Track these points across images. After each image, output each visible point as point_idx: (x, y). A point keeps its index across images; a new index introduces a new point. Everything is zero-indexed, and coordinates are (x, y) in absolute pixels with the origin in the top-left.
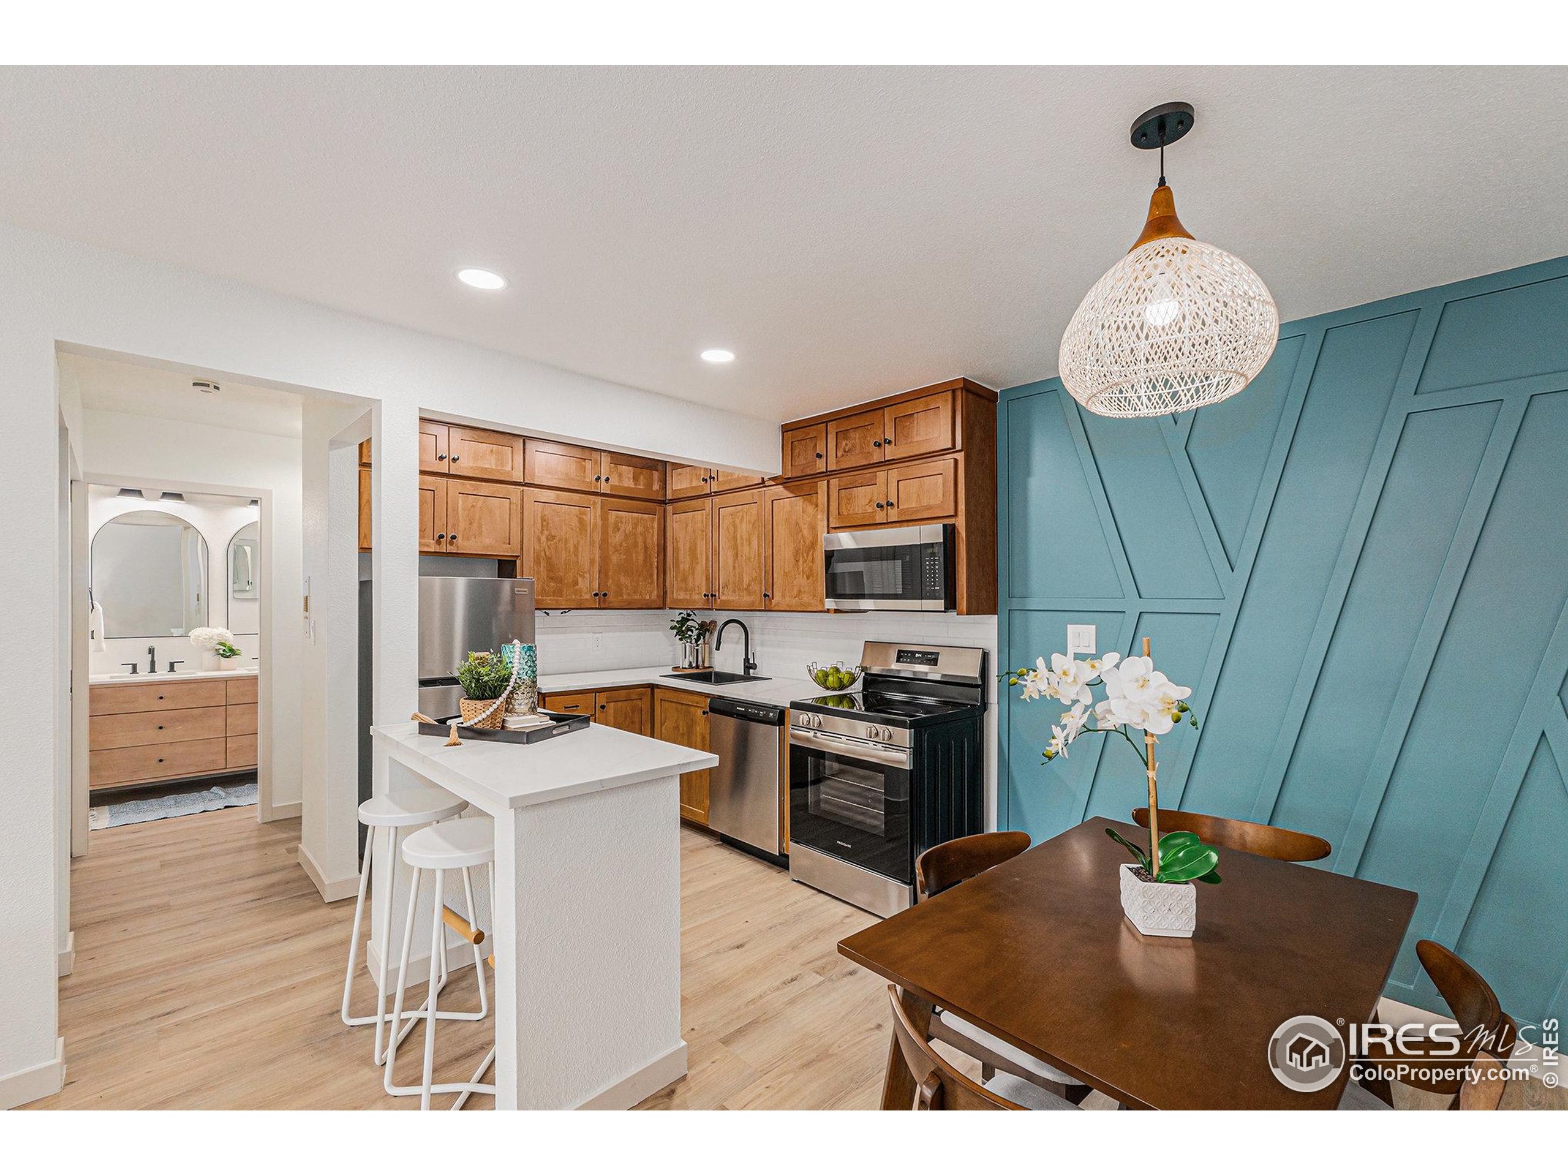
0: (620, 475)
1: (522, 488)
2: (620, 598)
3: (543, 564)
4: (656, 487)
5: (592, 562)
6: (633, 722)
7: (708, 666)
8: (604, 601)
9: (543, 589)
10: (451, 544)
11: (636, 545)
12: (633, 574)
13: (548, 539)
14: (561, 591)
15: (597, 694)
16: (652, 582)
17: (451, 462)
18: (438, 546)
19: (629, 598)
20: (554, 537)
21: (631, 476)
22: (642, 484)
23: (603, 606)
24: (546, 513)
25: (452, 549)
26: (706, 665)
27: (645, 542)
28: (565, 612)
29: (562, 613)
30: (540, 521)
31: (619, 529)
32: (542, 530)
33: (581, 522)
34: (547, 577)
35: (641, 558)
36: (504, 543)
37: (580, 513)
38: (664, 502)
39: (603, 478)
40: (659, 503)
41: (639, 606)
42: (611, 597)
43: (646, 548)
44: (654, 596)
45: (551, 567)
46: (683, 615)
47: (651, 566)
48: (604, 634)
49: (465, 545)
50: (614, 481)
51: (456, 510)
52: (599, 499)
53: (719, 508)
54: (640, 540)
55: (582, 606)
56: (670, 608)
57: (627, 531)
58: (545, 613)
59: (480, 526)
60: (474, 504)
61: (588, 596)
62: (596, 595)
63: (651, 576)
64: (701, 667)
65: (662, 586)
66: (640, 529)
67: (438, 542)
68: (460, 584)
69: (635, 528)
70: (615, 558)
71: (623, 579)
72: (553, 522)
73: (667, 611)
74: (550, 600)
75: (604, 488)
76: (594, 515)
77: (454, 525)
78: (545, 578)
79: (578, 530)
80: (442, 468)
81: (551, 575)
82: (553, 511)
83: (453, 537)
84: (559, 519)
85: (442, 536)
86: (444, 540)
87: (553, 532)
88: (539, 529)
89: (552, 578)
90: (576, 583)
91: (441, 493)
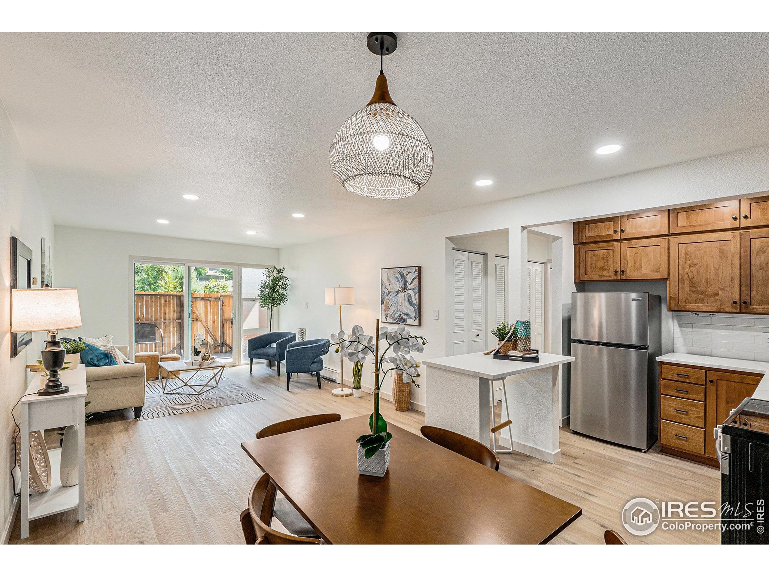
1: (668, 237)
3: (687, 283)
8: (746, 308)
9: (687, 298)
10: (623, 275)
13: (690, 267)
14: (704, 300)
15: (708, 371)
17: (621, 233)
18: (615, 277)
20: (695, 265)
23: (743, 311)
24: (689, 249)
25: (624, 278)
28: (712, 315)
29: (710, 315)
30: (684, 256)
32: (686, 261)
33: (722, 252)
34: (690, 290)
36: (657, 272)
37: (721, 246)
39: (742, 216)
42: (755, 304)
45: (693, 284)
49: (630, 275)
50: (758, 215)
51: (626, 257)
52: (737, 233)
55: (725, 311)
58: (696, 314)
59: (641, 264)
60: (637, 252)
61: (728, 304)
62: (736, 303)
67: (616, 275)
68: (633, 295)
70: (760, 274)
72: (696, 255)
75: (744, 223)
76: (735, 245)
77: (624, 265)
79: (718, 257)
80: (617, 237)
81: (694, 289)
82: (695, 248)
83: (623, 271)
84: (700, 252)
85: (616, 272)
86: (618, 273)
87: (695, 261)
88: (682, 261)
89: (694, 291)
90: (717, 294)
91: (617, 249)
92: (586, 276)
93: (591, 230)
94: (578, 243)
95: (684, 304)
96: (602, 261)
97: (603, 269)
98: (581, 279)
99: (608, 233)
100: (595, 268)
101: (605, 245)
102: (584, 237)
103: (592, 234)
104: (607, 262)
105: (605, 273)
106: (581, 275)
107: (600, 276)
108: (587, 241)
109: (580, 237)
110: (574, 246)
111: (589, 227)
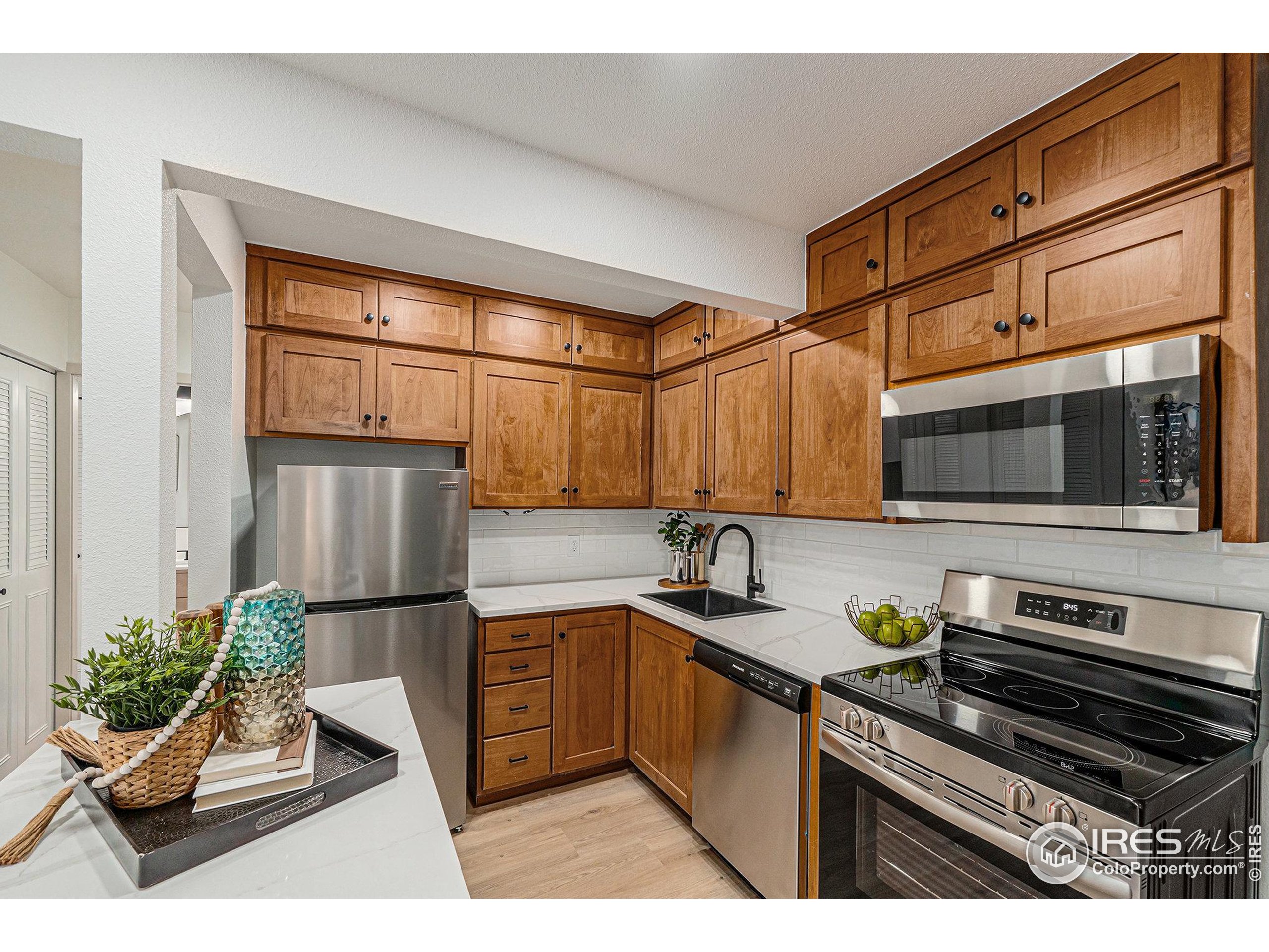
0: (597, 344)
1: (472, 359)
2: (595, 495)
3: (499, 452)
4: (641, 358)
5: (560, 451)
6: (603, 654)
7: (702, 579)
8: (575, 499)
9: (499, 483)
10: (382, 427)
11: (615, 430)
12: (611, 465)
13: (504, 422)
14: (522, 486)
15: (555, 617)
16: (636, 476)
17: (381, 324)
18: (365, 430)
19: (607, 495)
20: (512, 420)
21: (610, 344)
22: (623, 355)
23: (572, 503)
24: (503, 389)
25: (383, 433)
26: (701, 578)
27: (627, 426)
28: (529, 511)
29: (525, 512)
30: (496, 400)
31: (594, 411)
32: (498, 411)
33: (547, 401)
34: (504, 468)
35: (623, 444)
36: (450, 426)
37: (546, 391)
38: (651, 377)
39: (575, 347)
40: (645, 379)
41: (619, 505)
42: (584, 495)
43: (628, 434)
44: (638, 493)
45: (508, 457)
46: (672, 516)
47: (635, 455)
48: (582, 537)
49: (398, 428)
50: (588, 350)
51: (388, 384)
52: (568, 373)
53: (716, 376)
54: (621, 423)
55: (548, 504)
56: (658, 508)
57: (605, 413)
58: (504, 511)
59: (419, 407)
60: (412, 378)
61: (554, 493)
62: (564, 490)
63: (635, 467)
64: (694, 581)
65: (647, 480)
66: (622, 410)
67: (366, 425)
68: (397, 475)
69: (616, 409)
70: (589, 446)
71: (598, 472)
72: (512, 402)
73: (654, 511)
74: (507, 496)
75: (577, 359)
76: (562, 393)
77: (385, 404)
78: (502, 470)
79: (543, 411)
80: (370, 331)
81: (509, 466)
82: (512, 387)
83: (384, 419)
84: (519, 397)
85: (368, 418)
86: (372, 422)
87: (512, 414)
88: (493, 410)
89: (509, 470)
90: (540, 476)
91: (369, 365)
92: (286, 420)
93: (303, 299)
94: (260, 324)
95: (494, 494)
96: (331, 387)
97: (332, 407)
98: (271, 428)
99: (347, 318)
100: (310, 402)
101: (340, 345)
102: (281, 313)
103: (304, 310)
104: (344, 390)
105: (337, 418)
106: (268, 417)
107: (325, 424)
108: (291, 324)
109: (270, 309)
110: (248, 332)
111: (295, 287)
